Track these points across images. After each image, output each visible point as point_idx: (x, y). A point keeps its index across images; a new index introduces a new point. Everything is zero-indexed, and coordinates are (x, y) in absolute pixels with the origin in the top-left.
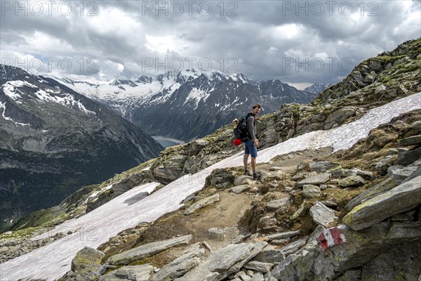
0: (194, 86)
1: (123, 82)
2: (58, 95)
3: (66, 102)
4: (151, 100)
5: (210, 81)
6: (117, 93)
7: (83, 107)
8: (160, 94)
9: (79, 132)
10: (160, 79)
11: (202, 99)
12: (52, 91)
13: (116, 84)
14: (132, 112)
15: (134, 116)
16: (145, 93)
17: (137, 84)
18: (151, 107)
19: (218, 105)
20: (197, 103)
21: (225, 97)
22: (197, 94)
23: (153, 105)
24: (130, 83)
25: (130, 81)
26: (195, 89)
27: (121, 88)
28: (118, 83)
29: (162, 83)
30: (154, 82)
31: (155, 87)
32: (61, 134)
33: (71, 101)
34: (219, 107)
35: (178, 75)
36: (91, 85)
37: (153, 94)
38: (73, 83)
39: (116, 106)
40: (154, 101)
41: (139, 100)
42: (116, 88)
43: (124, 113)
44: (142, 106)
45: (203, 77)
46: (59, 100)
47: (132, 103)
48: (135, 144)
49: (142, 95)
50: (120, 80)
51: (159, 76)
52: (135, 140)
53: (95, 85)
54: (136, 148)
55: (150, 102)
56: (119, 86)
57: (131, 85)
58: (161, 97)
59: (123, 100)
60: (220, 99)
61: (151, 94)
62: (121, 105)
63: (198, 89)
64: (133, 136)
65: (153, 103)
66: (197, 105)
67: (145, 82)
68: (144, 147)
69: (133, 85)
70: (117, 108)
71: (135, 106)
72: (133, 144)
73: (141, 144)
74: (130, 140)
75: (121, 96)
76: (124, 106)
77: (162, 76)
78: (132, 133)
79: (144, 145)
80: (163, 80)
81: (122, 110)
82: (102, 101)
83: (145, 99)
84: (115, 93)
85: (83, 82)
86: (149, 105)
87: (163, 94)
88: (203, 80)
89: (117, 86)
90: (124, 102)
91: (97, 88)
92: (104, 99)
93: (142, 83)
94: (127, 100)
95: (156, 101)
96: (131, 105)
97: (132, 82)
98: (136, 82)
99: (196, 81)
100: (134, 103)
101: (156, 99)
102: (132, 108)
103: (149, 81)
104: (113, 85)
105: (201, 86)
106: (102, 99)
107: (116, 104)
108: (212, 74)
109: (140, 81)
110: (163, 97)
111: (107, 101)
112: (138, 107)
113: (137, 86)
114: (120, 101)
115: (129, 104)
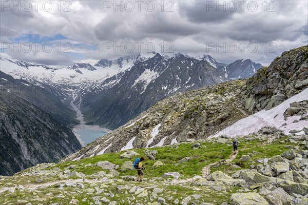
0: (148, 67)
1: (82, 66)
4: (104, 83)
5: (165, 61)
6: (73, 77)
8: (114, 78)
10: (119, 62)
11: (151, 82)
13: (74, 67)
15: (84, 100)
16: (101, 78)
17: (96, 67)
18: (102, 91)
19: (165, 88)
20: (146, 86)
21: (175, 78)
22: (148, 76)
23: (104, 90)
24: (88, 67)
25: (89, 65)
26: (148, 71)
27: (79, 72)
28: (76, 67)
29: (121, 67)
30: (113, 66)
31: (113, 71)
34: (167, 91)
35: (138, 58)
36: (48, 68)
37: (109, 77)
39: (70, 90)
40: (107, 84)
42: (73, 72)
44: (93, 91)
45: (158, 57)
47: (86, 87)
48: (16, 139)
49: (98, 79)
50: (78, 64)
51: (119, 59)
52: (18, 133)
53: (51, 68)
54: (15, 145)
55: (103, 86)
56: (77, 69)
57: (89, 69)
58: (115, 81)
59: (78, 84)
60: (168, 80)
61: (107, 77)
62: (74, 89)
63: (151, 71)
64: (18, 127)
65: (105, 87)
66: (145, 88)
67: (104, 65)
68: (31, 144)
69: (92, 69)
70: (69, 92)
71: (88, 91)
72: (13, 139)
73: (27, 139)
74: (9, 133)
75: (76, 80)
76: (77, 90)
77: (122, 59)
78: (18, 123)
79: (33, 141)
80: (122, 63)
81: (73, 95)
82: (54, 85)
83: (99, 83)
84: (71, 77)
85: (38, 66)
86: (100, 89)
87: (118, 77)
88: (158, 60)
89: (75, 69)
90: (79, 86)
91: (53, 71)
92: (57, 83)
93: (102, 66)
94: (82, 84)
95: (109, 85)
96: (84, 89)
97: (91, 65)
98: (95, 65)
99: (150, 61)
100: (88, 88)
101: (109, 83)
102: (84, 92)
103: (108, 65)
104: (71, 69)
105: (155, 67)
106: (55, 83)
107: (68, 89)
108: (175, 55)
109: (100, 65)
110: (117, 81)
111: (59, 85)
112: (90, 91)
113: (95, 70)
114: (74, 85)
115: (82, 88)
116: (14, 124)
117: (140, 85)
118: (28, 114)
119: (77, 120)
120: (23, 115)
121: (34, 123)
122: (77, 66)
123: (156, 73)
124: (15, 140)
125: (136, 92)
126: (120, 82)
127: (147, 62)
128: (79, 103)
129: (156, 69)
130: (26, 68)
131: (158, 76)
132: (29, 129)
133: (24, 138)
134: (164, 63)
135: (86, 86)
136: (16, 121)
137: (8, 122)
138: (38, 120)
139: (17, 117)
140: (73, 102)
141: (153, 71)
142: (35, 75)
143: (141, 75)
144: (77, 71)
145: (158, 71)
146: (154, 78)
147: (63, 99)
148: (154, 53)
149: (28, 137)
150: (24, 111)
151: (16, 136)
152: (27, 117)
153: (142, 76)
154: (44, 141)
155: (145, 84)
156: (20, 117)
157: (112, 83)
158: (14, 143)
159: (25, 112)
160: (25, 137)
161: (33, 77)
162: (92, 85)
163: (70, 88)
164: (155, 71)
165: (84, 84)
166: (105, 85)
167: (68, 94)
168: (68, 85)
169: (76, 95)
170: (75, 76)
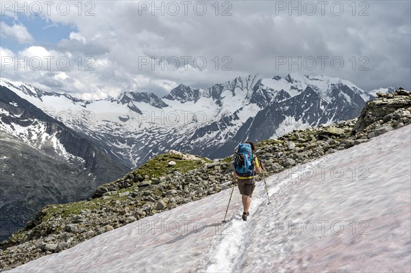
0: (289, 113)
1: (139, 98)
2: (17, 121)
3: (30, 135)
4: (194, 138)
5: (325, 103)
6: (124, 120)
7: (61, 146)
8: (213, 127)
9: (51, 196)
10: (216, 93)
12: (7, 113)
13: (125, 100)
16: (181, 123)
17: (166, 101)
24: (152, 100)
25: (153, 95)
26: (290, 119)
27: (135, 109)
28: (129, 100)
29: (219, 103)
30: (202, 100)
31: (205, 110)
32: (18, 198)
33: (39, 135)
35: (256, 88)
36: (75, 100)
37: (199, 126)
38: (39, 96)
39: (121, 146)
40: (201, 139)
41: (169, 136)
42: (123, 110)
43: (135, 163)
45: (311, 94)
46: (19, 129)
47: (154, 141)
49: (176, 126)
50: (132, 93)
51: (213, 88)
53: (81, 101)
55: (192, 142)
56: (131, 104)
57: (153, 105)
58: (215, 133)
59: (136, 134)
61: (195, 124)
62: (128, 144)
63: (297, 120)
65: (197, 143)
67: (184, 98)
69: (160, 105)
70: (121, 150)
71: (159, 149)
75: (132, 126)
76: (137, 147)
77: (221, 88)
80: (222, 95)
81: (130, 155)
82: (94, 134)
83: (181, 136)
84: (121, 119)
85: (59, 95)
86: (189, 148)
87: (221, 125)
88: (309, 100)
89: (127, 104)
90: (138, 139)
91: (85, 106)
92: (98, 130)
93: (178, 100)
94: (144, 135)
95: (205, 140)
96: (151, 146)
97: (157, 97)
98: (164, 97)
99: (293, 101)
100: (158, 143)
101: (205, 136)
102: (153, 151)
103: (192, 98)
104: (118, 103)
105: (304, 114)
106: (94, 130)
107: (120, 143)
108: (330, 86)
109: (174, 97)
110: (220, 133)
111: (103, 135)
112: (164, 150)
113: (165, 108)
114: (129, 136)
115: (147, 144)
122: (130, 96)
123: (307, 123)
127: (287, 102)
129: (306, 116)
130: (38, 99)
134: (322, 108)
135: (153, 139)
141: (300, 120)
143: (278, 127)
144: (131, 108)
145: (310, 121)
148: (290, 80)
153: (279, 129)
157: (211, 136)
163: (123, 142)
164: (304, 122)
165: (149, 134)
166: (197, 140)
167: (120, 153)
168: (117, 135)
169: (137, 157)
170: (129, 118)
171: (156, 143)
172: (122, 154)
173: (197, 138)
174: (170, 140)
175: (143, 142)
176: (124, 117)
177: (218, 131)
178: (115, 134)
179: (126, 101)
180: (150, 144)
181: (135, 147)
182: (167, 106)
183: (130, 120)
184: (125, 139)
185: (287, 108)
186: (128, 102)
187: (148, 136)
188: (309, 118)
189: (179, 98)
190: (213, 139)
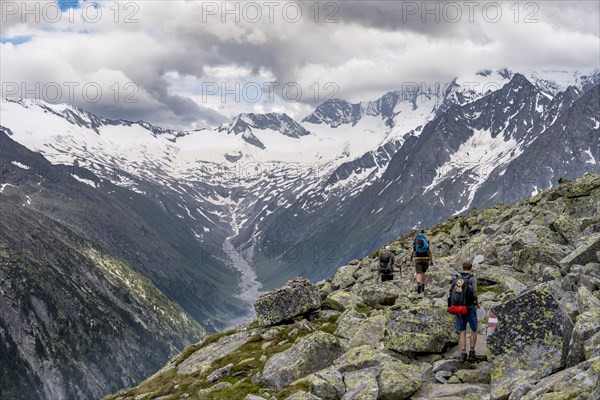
0: (481, 124)
1: (263, 122)
4: (332, 179)
5: (544, 101)
6: (233, 159)
8: (366, 161)
10: (387, 108)
13: (240, 126)
14: (264, 222)
15: (266, 236)
16: (323, 161)
17: (307, 126)
18: (326, 206)
20: (473, 188)
21: (580, 162)
22: (484, 154)
23: (333, 200)
24: (284, 125)
25: (285, 118)
26: (482, 135)
27: (254, 141)
28: (245, 126)
29: (390, 123)
30: (365, 121)
31: (366, 137)
36: (157, 131)
38: (95, 126)
39: (221, 201)
40: (343, 183)
42: (235, 143)
43: (237, 228)
44: (297, 204)
45: (522, 87)
47: (274, 192)
48: (31, 361)
50: (251, 115)
51: (384, 98)
52: (38, 341)
53: (169, 131)
54: (27, 380)
55: (327, 189)
56: (247, 134)
57: (286, 133)
58: (369, 171)
60: (556, 170)
61: (345, 160)
62: (235, 198)
63: (494, 135)
64: (39, 320)
65: (335, 191)
66: (471, 197)
67: (336, 119)
68: (79, 378)
69: (295, 131)
70: (219, 208)
72: (20, 361)
73: (66, 361)
74: (9, 338)
76: (246, 202)
77: (395, 97)
78: (40, 307)
79: (84, 368)
80: (395, 111)
81: (234, 217)
82: (175, 183)
84: (229, 158)
85: (130, 123)
86: (320, 198)
87: (379, 158)
88: (517, 98)
89: (241, 134)
90: (251, 189)
91: (174, 141)
92: (184, 177)
93: (327, 123)
94: (261, 182)
95: (349, 185)
96: (267, 199)
97: (291, 120)
98: (305, 120)
99: (490, 102)
100: (279, 193)
101: (350, 178)
102: (268, 208)
103: (349, 118)
104: (229, 133)
105: (507, 123)
106: (178, 177)
107: (219, 197)
108: (580, 81)
109: (320, 119)
110: (377, 170)
111: (191, 185)
112: (285, 205)
113: (305, 136)
114: (237, 185)
115: (262, 196)
116: (27, 309)
117: (453, 186)
118: (74, 278)
119: (240, 301)
120: (59, 281)
121: (91, 307)
122: (249, 121)
123: (512, 142)
124: (27, 364)
125: (438, 208)
126: (385, 175)
127: (478, 104)
128: (249, 245)
129: (510, 128)
130: (92, 131)
131: (519, 153)
132: (74, 326)
133: (55, 357)
134: (540, 109)
135: (274, 187)
136: (34, 301)
137: (9, 303)
138: (105, 299)
139: (37, 287)
140: (232, 241)
141: (500, 136)
142: (119, 153)
143: (457, 149)
144: (247, 140)
145: (518, 137)
146: (506, 160)
147: (201, 231)
148: (505, 74)
149: (68, 355)
150: (63, 266)
151: (32, 349)
152: (70, 288)
153: (459, 153)
154: (120, 370)
155: (471, 181)
156: (47, 287)
157: (361, 177)
158: (23, 373)
159: (67, 270)
160: (58, 354)
161: (113, 159)
162: (296, 185)
163: (225, 195)
164: (507, 138)
165: (268, 180)
166: (336, 185)
167: (216, 213)
168: (217, 184)
169: (243, 218)
170: (241, 156)
171: (275, 195)
172: (219, 214)
173: (336, 180)
174: (298, 189)
175: (257, 194)
176: (234, 155)
177: (374, 168)
178: (214, 182)
179: (240, 128)
180: (266, 196)
181: (243, 202)
182: (308, 133)
183: (243, 159)
184: (228, 190)
185: (478, 114)
186: (244, 130)
187: (267, 183)
188: (515, 130)
189: (328, 119)
190: (363, 182)
